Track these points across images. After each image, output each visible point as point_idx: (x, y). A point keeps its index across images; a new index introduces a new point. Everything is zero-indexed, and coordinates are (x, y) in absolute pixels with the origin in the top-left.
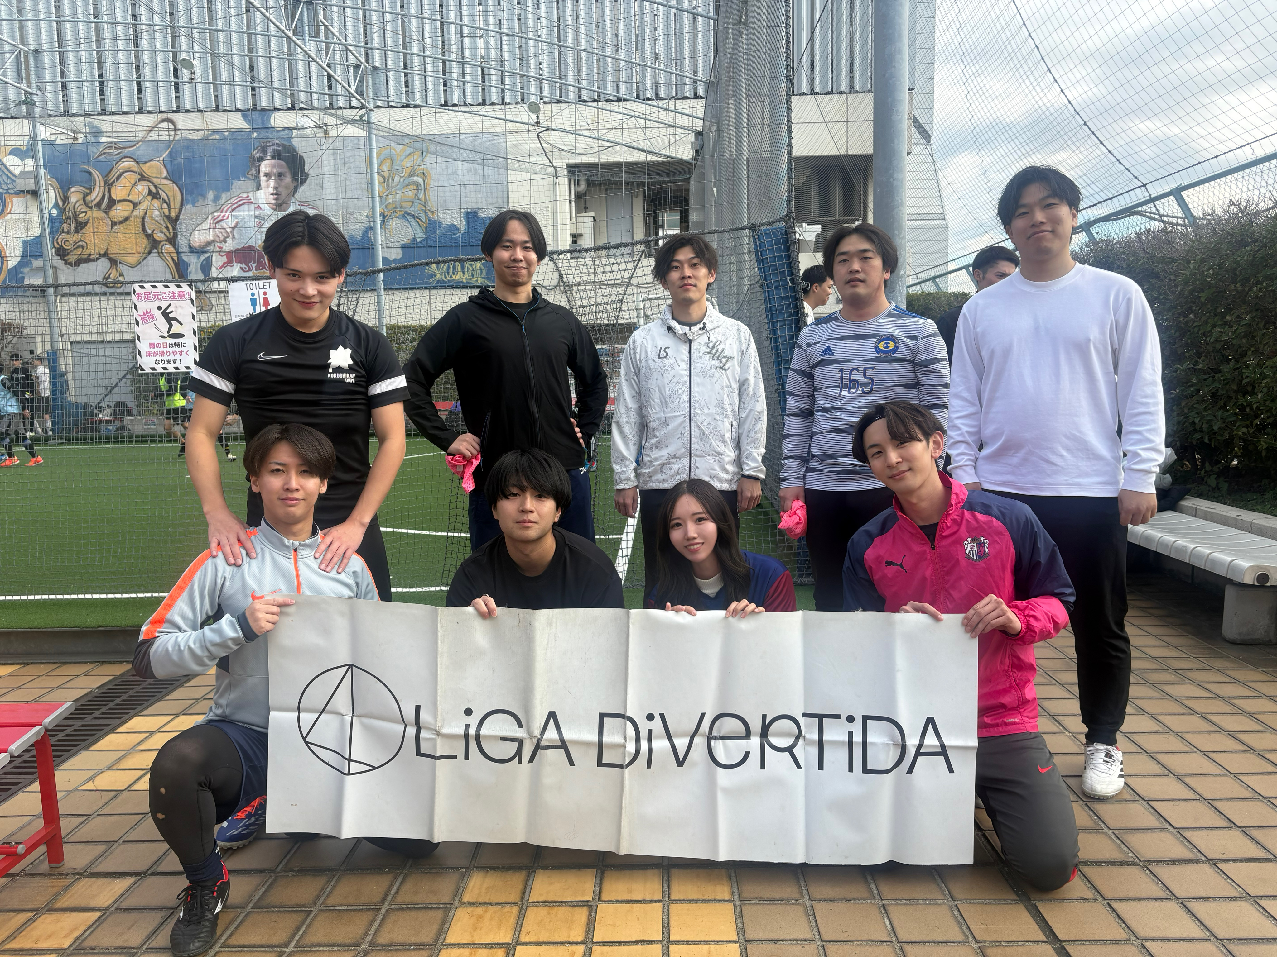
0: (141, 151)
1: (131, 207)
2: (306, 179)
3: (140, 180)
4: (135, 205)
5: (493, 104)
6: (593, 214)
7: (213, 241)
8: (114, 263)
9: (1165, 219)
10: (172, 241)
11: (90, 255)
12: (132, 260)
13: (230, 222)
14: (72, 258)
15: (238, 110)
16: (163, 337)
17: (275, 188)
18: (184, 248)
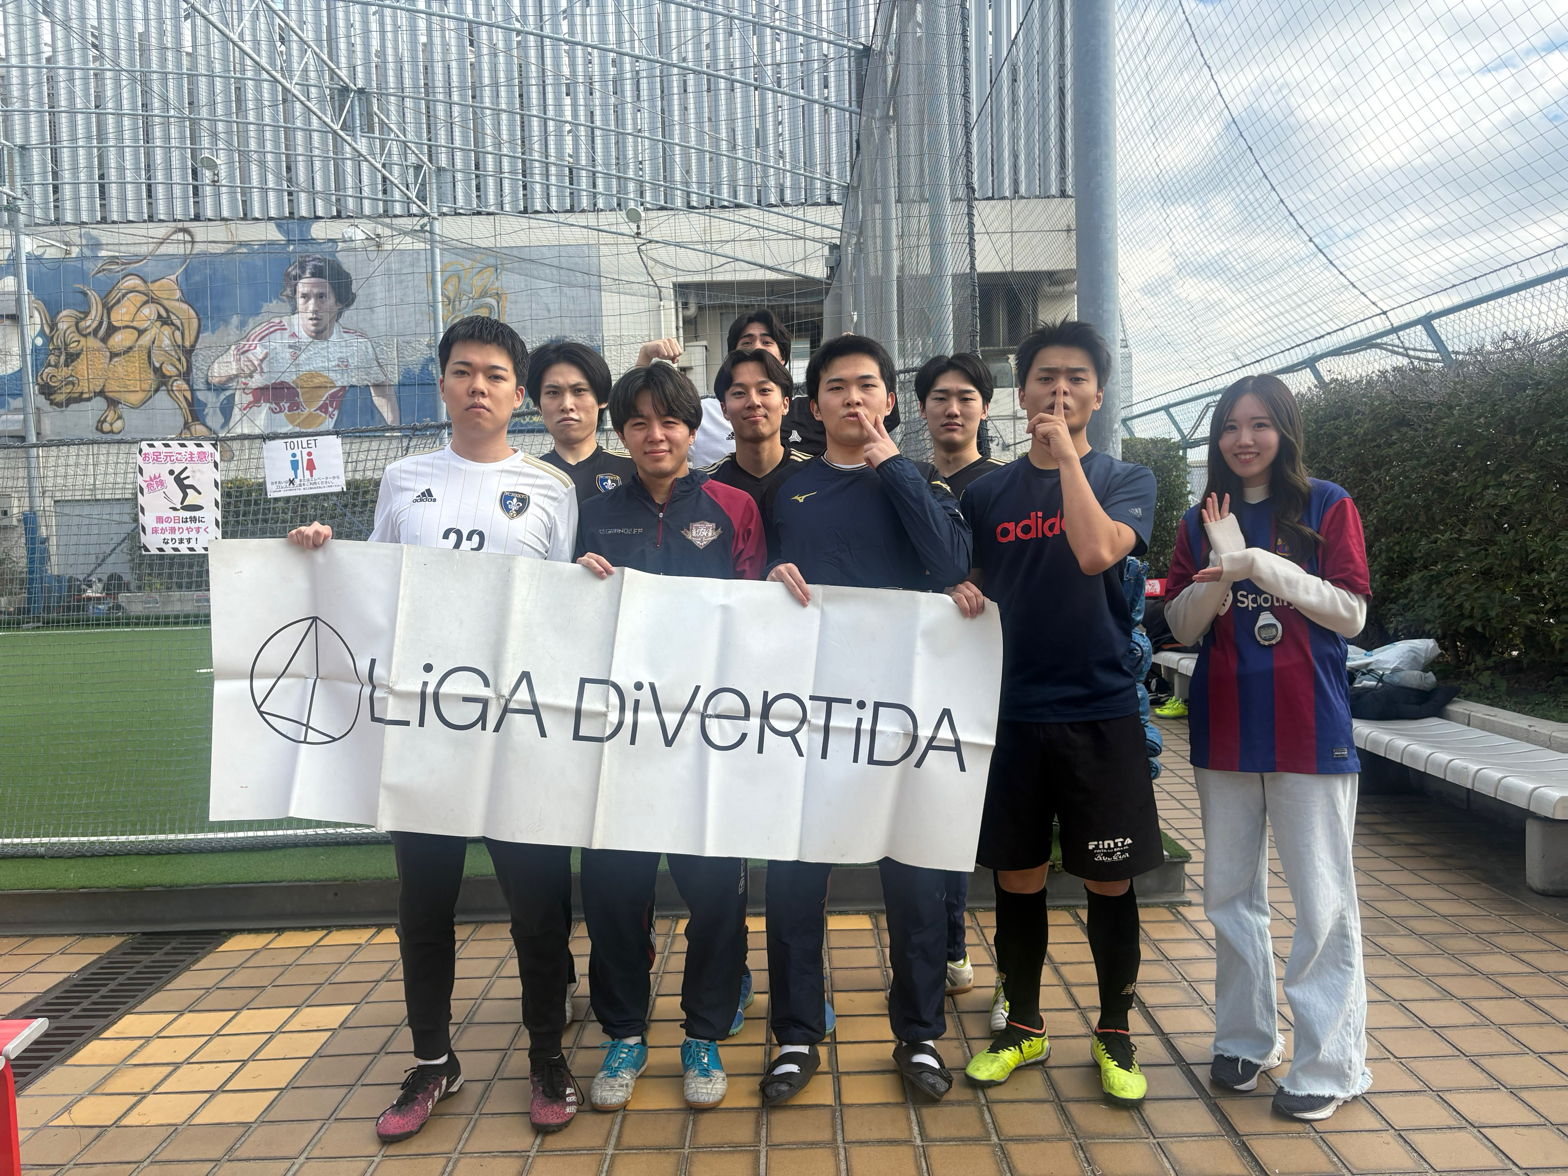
0: (149, 268)
1: (136, 334)
2: (353, 301)
3: (146, 302)
4: (141, 332)
5: (583, 211)
6: (705, 343)
7: (236, 376)
8: (113, 403)
9: (1411, 353)
10: (186, 376)
11: (82, 393)
12: (135, 398)
13: (260, 352)
14: (60, 398)
15: (270, 219)
16: (175, 509)
17: (315, 312)
18: (200, 384)
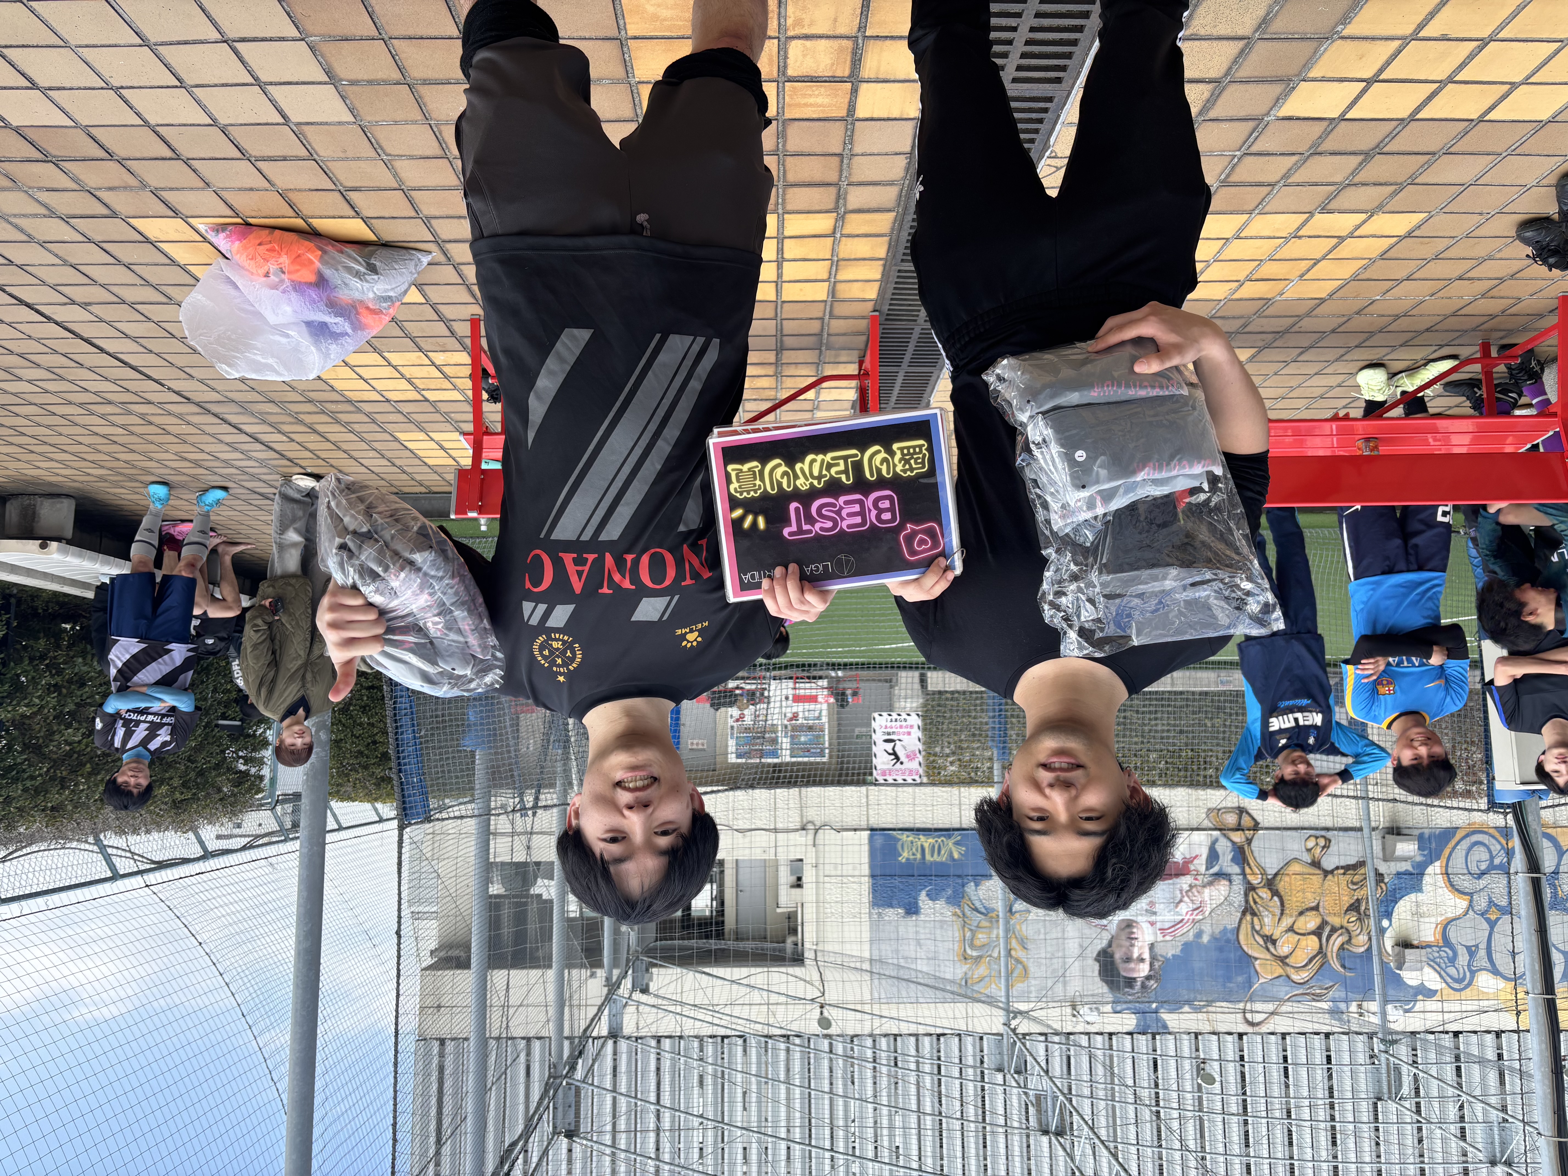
0: (1284, 990)
1: (1296, 928)
3: (1286, 957)
11: (1344, 874)
12: (1296, 868)
15: (1173, 1034)
